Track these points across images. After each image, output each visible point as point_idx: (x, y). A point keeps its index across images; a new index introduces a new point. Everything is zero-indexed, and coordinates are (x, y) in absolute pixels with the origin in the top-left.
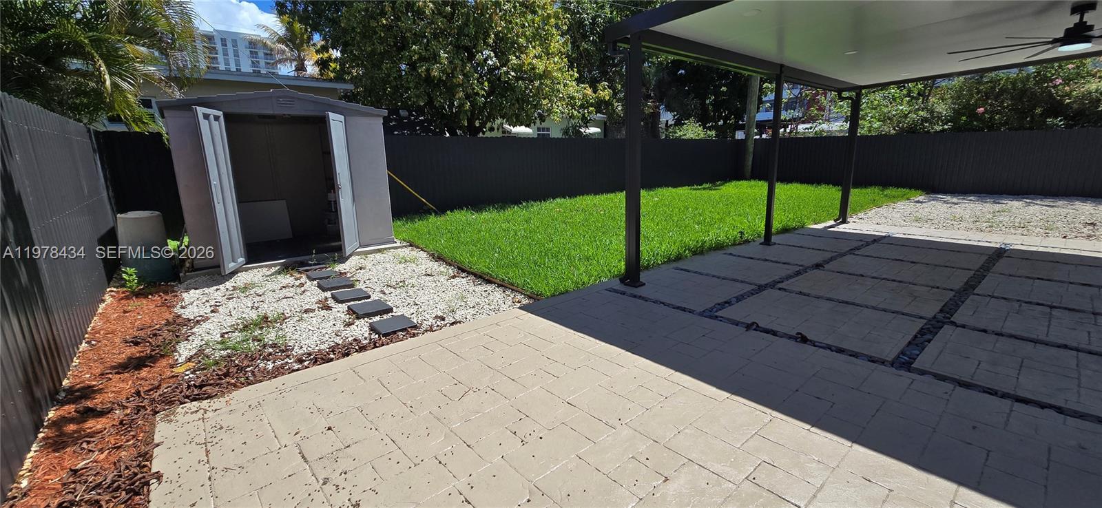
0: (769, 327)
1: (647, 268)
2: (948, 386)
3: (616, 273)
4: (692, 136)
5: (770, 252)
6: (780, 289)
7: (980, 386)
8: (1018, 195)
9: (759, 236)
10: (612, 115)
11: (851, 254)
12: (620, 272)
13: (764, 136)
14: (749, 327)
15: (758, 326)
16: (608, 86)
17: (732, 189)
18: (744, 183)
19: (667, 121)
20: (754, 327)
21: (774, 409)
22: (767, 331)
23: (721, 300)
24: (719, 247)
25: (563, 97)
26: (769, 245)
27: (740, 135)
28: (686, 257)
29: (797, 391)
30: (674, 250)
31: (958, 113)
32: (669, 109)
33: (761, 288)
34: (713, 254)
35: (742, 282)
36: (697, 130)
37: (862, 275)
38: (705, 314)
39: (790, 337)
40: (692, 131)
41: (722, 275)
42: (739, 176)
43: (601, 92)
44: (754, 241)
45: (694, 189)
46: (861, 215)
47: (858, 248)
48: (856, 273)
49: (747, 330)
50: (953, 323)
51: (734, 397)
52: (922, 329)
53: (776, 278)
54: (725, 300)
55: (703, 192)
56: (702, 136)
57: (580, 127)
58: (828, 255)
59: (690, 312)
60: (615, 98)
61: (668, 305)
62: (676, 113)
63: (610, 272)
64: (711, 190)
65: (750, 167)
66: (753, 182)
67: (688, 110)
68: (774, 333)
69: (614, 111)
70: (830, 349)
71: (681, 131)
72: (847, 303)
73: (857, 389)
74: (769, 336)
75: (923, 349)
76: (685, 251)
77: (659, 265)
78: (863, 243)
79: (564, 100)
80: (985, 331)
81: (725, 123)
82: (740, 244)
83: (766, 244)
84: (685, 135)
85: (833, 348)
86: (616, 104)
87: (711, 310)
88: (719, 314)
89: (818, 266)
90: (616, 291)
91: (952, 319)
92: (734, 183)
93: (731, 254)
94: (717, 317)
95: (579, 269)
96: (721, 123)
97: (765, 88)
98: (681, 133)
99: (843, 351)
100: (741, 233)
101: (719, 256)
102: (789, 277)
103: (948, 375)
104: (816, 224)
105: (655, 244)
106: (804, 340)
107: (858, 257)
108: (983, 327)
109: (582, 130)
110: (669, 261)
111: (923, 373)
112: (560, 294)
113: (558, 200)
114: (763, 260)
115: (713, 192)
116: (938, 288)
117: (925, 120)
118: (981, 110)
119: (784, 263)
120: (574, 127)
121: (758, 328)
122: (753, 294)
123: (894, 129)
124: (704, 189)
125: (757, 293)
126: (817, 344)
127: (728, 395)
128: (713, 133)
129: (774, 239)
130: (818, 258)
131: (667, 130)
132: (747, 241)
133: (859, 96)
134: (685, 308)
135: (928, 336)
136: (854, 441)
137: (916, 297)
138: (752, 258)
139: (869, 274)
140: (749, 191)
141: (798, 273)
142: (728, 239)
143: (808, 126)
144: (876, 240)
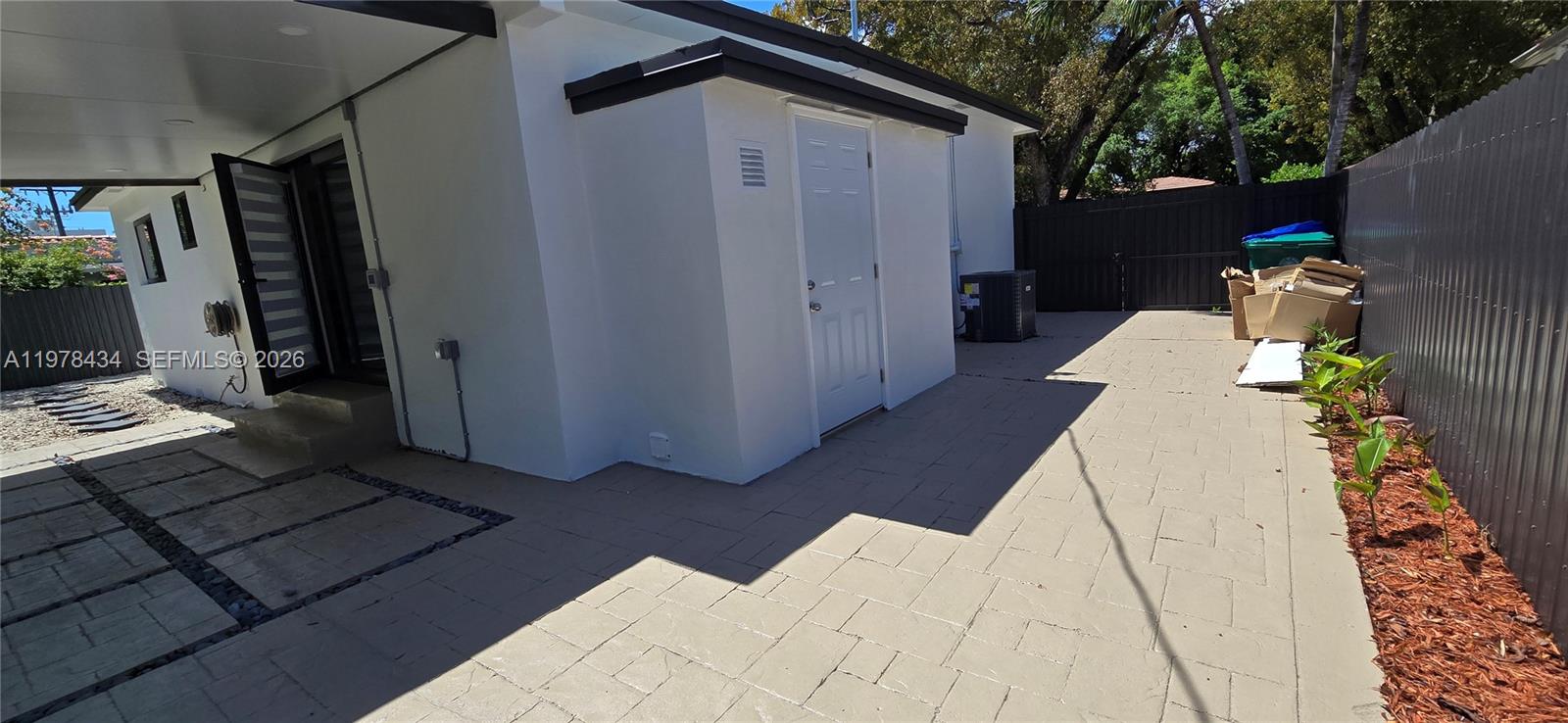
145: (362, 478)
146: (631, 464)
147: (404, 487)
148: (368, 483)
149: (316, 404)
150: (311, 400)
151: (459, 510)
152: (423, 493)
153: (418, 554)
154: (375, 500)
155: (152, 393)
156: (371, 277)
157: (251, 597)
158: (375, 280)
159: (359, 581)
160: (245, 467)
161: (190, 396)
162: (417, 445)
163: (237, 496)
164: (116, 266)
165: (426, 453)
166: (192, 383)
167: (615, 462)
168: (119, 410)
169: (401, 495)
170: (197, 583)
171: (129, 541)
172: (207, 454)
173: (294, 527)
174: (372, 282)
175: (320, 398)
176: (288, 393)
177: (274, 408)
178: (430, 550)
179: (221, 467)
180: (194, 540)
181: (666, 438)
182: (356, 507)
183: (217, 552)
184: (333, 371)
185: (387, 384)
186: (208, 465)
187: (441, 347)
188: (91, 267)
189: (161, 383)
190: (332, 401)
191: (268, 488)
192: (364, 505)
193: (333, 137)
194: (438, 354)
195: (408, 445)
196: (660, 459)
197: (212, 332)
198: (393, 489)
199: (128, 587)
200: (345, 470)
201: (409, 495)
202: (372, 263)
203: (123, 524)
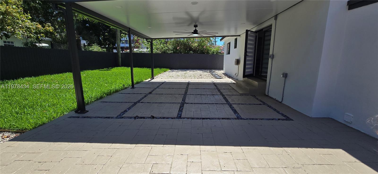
0: (142, 116)
1: (88, 104)
2: (190, 120)
3: (72, 109)
4: (96, 50)
5: (135, 90)
6: (141, 102)
7: (195, 118)
8: (187, 69)
9: (130, 86)
10: (54, 39)
11: (158, 88)
12: (74, 108)
13: (124, 52)
14: (135, 118)
15: (138, 117)
16: (51, 25)
17: (116, 70)
18: (119, 68)
19: (84, 44)
20: (137, 117)
21: (151, 144)
22: (141, 118)
23: (123, 111)
24: (117, 91)
25: (22, 26)
26: (134, 88)
27: (115, 51)
28: (104, 97)
29: (156, 135)
30: (99, 95)
31: (174, 48)
32: (84, 39)
33: (135, 103)
34: (115, 94)
35: (128, 102)
36: (98, 48)
37: (162, 94)
38: (118, 117)
39: (149, 118)
40: (96, 48)
41: (121, 101)
42: (117, 66)
43: (47, 28)
44: (128, 87)
45: (101, 71)
46: (157, 76)
47: (159, 86)
48: (161, 93)
49: (135, 119)
50: (186, 103)
51: (137, 145)
52: (180, 106)
53: (139, 99)
54: (124, 110)
55: (105, 71)
56: (101, 50)
57: (36, 43)
58: (152, 89)
59: (112, 118)
60: (56, 31)
61: (102, 118)
62: (87, 41)
63: (69, 109)
64: (108, 70)
65: (121, 62)
66: (122, 68)
67: (93, 40)
68: (144, 118)
69: (56, 37)
70: (161, 118)
71: (91, 48)
72: (161, 103)
73: (171, 128)
74: (142, 119)
75: (182, 112)
76: (104, 94)
77: (93, 102)
78: (160, 84)
79: (23, 28)
80: (192, 103)
81: (109, 46)
82: (124, 89)
83: (133, 88)
84: (93, 50)
85: (162, 118)
86: (56, 34)
87: (120, 115)
88: (123, 116)
89: (150, 93)
90: (74, 117)
91: (185, 102)
92: (116, 68)
93: (122, 93)
94: (123, 117)
95: (50, 111)
96: (107, 46)
97: (122, 36)
98: (92, 49)
99: (164, 118)
100: (123, 85)
101: (117, 95)
102: (143, 98)
103: (189, 117)
104: (146, 80)
105: (89, 93)
106: (153, 117)
107: (160, 89)
108: (191, 103)
109: (37, 45)
110: (98, 99)
111: (184, 118)
112: (39, 126)
113: (27, 78)
114: (133, 94)
115: (109, 71)
116: (180, 94)
117: (167, 50)
118: (178, 48)
119: (140, 94)
120: (31, 43)
121: (138, 118)
122: (133, 106)
123: (160, 52)
124: (105, 70)
125: (135, 105)
126: (157, 118)
127: (135, 145)
128: (105, 50)
129: (135, 86)
130: (150, 91)
131: (85, 47)
132: (126, 88)
133: (152, 41)
134: (109, 117)
135: (182, 108)
136: (175, 145)
137: (176, 98)
138: (129, 94)
139: (164, 93)
140: (122, 70)
141: (145, 96)
142: (119, 88)
143: (137, 49)
144: (163, 83)
145: (257, 99)
146: (334, 119)
147: (266, 104)
148: (259, 100)
149: (251, 81)
150: (250, 80)
151: (280, 113)
152: (270, 106)
153: (270, 119)
154: (260, 104)
155: (223, 74)
156: (270, 56)
157: (238, 114)
158: (271, 57)
159: (257, 119)
160: (237, 90)
161: (228, 75)
162: (269, 95)
163: (236, 95)
164: (223, 51)
165: (271, 98)
166: (229, 73)
167: (328, 117)
168: (219, 76)
169: (266, 105)
170: (230, 108)
171: (221, 97)
172: (231, 86)
173: (245, 104)
174: (270, 57)
175: (252, 80)
176: (246, 78)
177: (243, 81)
178: (273, 119)
179: (233, 89)
180: (230, 100)
181: (353, 116)
182: (257, 104)
183: (233, 104)
184: (254, 75)
185: (266, 81)
186: (231, 88)
187: (283, 74)
188: (220, 51)
189: (224, 72)
190: (254, 81)
191: (241, 95)
192: (258, 104)
193: (270, 24)
194: (282, 76)
195: (267, 95)
196: (347, 122)
197: (235, 64)
198: (264, 104)
199: (221, 105)
200: (254, 96)
201: (268, 106)
202: (271, 53)
203: (220, 94)
